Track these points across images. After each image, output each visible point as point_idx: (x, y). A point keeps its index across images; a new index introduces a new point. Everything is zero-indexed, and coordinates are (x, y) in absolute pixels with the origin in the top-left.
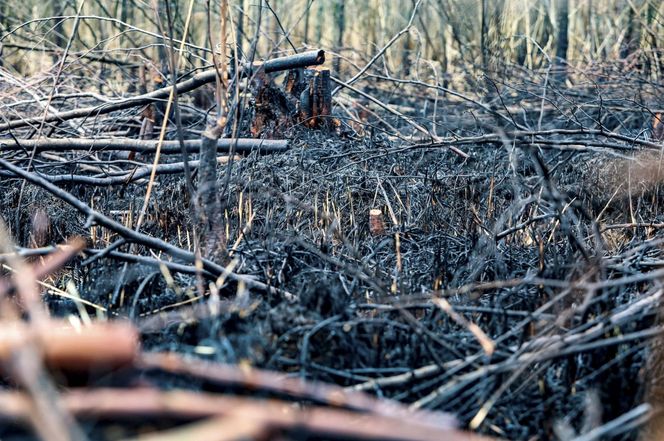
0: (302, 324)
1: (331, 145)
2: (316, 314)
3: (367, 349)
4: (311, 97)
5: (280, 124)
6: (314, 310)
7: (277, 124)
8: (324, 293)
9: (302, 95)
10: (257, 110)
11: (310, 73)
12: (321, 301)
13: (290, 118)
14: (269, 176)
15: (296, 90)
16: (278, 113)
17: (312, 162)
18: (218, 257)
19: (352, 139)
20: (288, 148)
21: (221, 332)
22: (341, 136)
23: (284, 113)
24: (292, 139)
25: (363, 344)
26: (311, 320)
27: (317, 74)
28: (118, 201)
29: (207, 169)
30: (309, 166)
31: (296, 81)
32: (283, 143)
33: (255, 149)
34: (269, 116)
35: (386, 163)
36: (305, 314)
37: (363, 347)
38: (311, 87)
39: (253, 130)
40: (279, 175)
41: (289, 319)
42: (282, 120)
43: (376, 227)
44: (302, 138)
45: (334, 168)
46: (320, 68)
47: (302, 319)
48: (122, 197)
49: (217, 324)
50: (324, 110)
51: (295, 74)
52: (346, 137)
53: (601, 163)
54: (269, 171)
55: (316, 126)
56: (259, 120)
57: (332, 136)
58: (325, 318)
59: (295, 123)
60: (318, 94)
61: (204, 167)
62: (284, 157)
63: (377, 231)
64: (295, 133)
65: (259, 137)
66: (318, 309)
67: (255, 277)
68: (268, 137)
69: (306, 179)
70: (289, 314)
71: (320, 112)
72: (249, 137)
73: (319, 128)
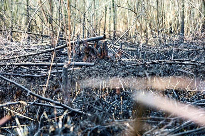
0: (90, 127)
1: (107, 64)
2: (94, 124)
3: (110, 134)
4: (101, 49)
5: (92, 58)
6: (93, 122)
7: (91, 58)
8: (97, 117)
9: (99, 49)
10: (85, 53)
11: (101, 42)
12: (95, 120)
13: (95, 56)
14: (88, 74)
15: (97, 47)
16: (91, 54)
17: (102, 69)
18: (68, 103)
19: (114, 62)
20: (94, 65)
21: (62, 133)
22: (111, 61)
23: (93, 54)
24: (96, 62)
25: (108, 132)
26: (93, 125)
27: (103, 42)
28: (43, 82)
29: (65, 77)
30: (100, 71)
31: (97, 44)
32: (93, 63)
33: (84, 66)
34: (89, 55)
35: (124, 70)
36: (91, 124)
37: (108, 133)
38: (101, 46)
39: (84, 59)
40: (91, 74)
41: (86, 125)
42: (93, 57)
43: (118, 92)
44: (99, 62)
45: (108, 71)
46: (104, 41)
47: (90, 125)
48: (44, 81)
49: (61, 130)
50: (105, 53)
51: (97, 42)
52: (112, 61)
53: (189, 69)
54: (88, 72)
55: (103, 58)
56: (86, 56)
57: (108, 61)
58: (97, 125)
59: (97, 57)
60: (103, 48)
61: (64, 76)
62: (93, 68)
63: (118, 93)
64: (97, 61)
65: (86, 62)
66: (95, 122)
67: (79, 109)
68: (89, 62)
69: (99, 75)
70: (86, 124)
71: (104, 54)
72: (83, 62)
73: (104, 59)
